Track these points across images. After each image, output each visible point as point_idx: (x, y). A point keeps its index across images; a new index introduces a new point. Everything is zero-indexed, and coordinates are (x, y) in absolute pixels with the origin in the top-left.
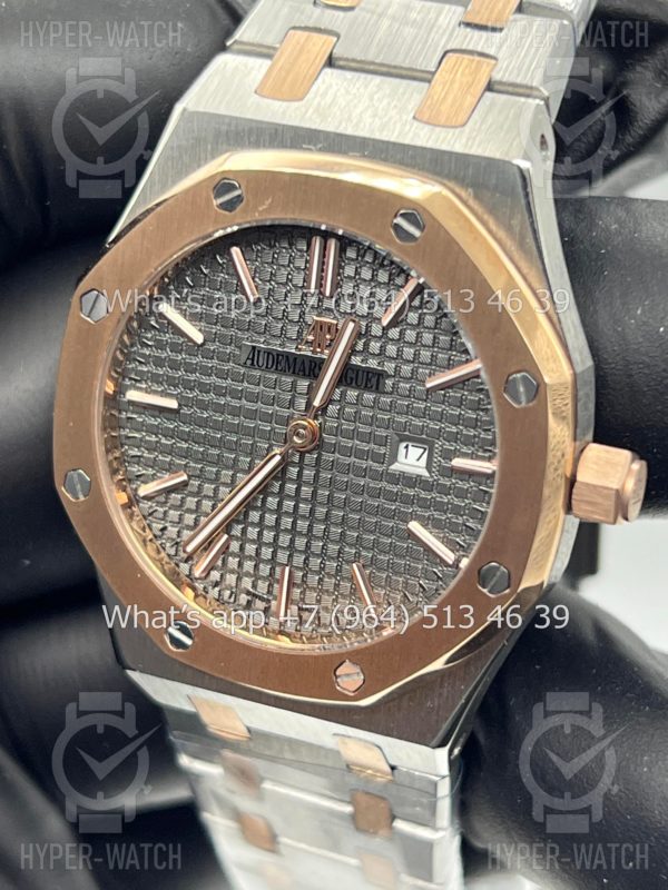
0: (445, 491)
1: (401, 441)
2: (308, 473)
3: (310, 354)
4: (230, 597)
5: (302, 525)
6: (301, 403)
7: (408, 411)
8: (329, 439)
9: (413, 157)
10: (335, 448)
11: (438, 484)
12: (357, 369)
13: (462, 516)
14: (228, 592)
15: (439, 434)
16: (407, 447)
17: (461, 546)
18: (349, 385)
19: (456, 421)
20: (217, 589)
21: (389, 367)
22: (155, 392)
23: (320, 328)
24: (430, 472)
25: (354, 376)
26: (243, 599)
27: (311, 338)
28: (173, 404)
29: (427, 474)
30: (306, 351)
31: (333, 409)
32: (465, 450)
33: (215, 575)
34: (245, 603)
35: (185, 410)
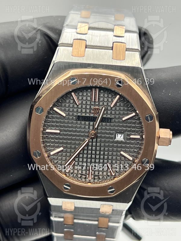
0: (129, 143)
1: (117, 133)
2: (94, 144)
3: (93, 116)
4: (76, 176)
5: (93, 156)
6: (91, 127)
7: (118, 126)
8: (99, 135)
9: (115, 68)
10: (101, 137)
11: (127, 142)
12: (105, 118)
13: (133, 149)
14: (75, 175)
15: (126, 130)
16: (117, 135)
17: (133, 155)
18: (103, 122)
19: (130, 127)
20: (72, 174)
21: (113, 116)
22: (53, 129)
23: (95, 109)
24: (125, 140)
25: (104, 120)
26: (79, 176)
27: (93, 112)
28: (58, 131)
29: (124, 140)
30: (92, 115)
31: (99, 128)
32: (133, 133)
33: (72, 171)
34: (80, 177)
35: (61, 133)
